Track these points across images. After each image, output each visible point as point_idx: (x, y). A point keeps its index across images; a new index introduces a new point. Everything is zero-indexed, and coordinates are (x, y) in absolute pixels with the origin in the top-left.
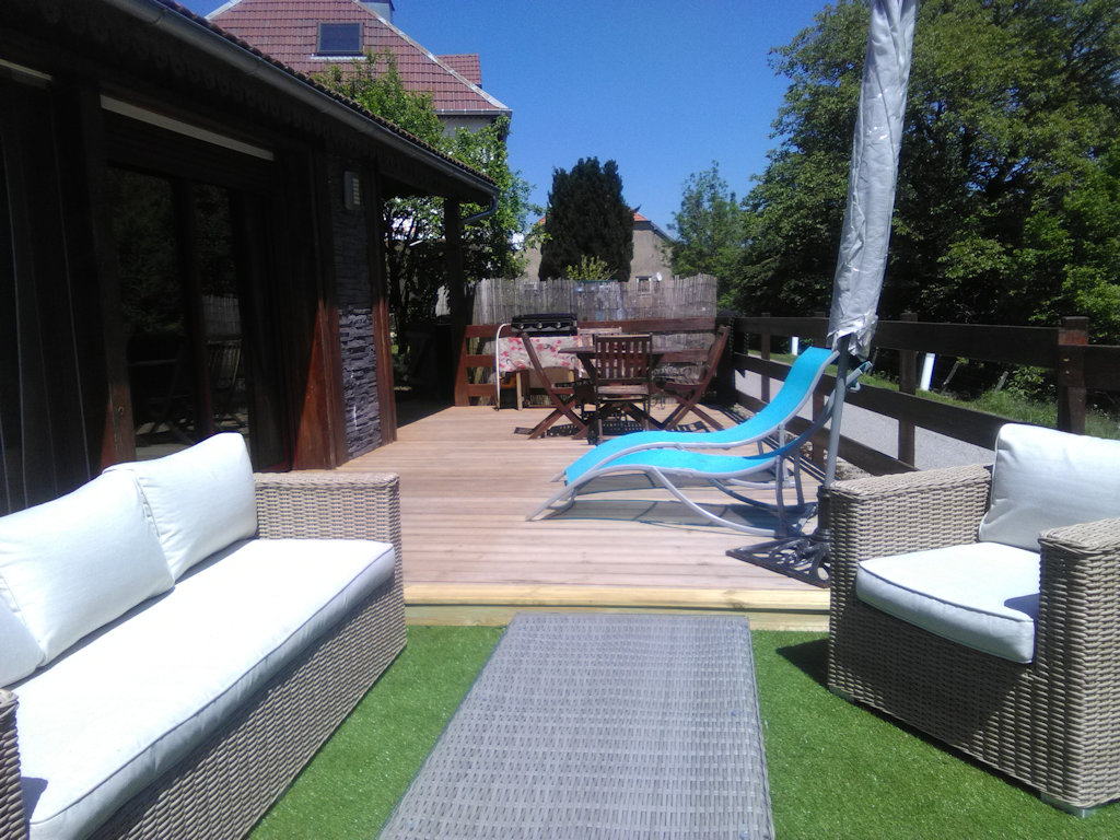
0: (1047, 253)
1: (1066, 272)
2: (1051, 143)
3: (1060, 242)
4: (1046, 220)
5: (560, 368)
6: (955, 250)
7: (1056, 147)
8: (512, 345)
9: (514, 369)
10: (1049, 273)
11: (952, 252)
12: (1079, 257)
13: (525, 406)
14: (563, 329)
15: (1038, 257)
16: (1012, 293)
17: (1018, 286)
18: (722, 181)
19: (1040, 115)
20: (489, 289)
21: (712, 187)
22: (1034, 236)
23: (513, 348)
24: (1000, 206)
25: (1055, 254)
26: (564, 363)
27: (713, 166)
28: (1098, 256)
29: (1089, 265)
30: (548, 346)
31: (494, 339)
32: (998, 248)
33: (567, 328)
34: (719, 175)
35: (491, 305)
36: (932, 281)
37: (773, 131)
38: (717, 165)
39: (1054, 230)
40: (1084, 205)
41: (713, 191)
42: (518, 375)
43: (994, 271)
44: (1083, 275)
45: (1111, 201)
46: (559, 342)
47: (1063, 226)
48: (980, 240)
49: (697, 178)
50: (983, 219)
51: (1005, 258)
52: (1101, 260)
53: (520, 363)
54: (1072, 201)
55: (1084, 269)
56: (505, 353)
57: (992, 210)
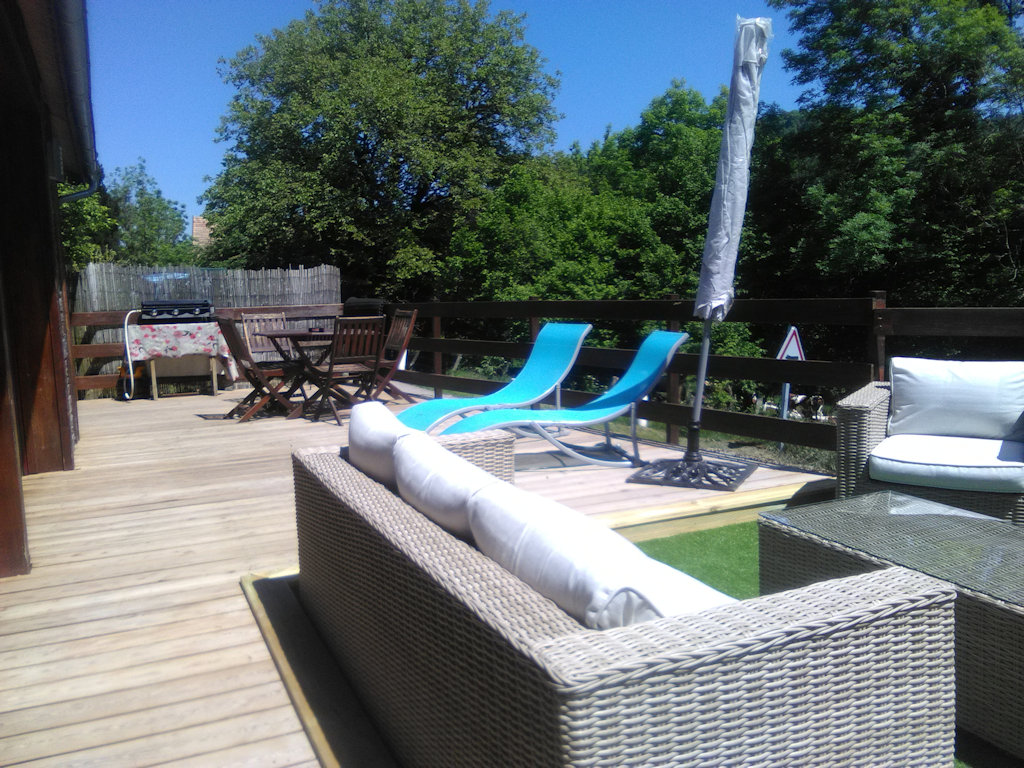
0: (470, 260)
1: (485, 276)
2: (463, 174)
3: (478, 252)
4: (467, 234)
5: (200, 355)
6: (401, 255)
7: (466, 177)
8: (144, 332)
9: (148, 357)
10: (473, 275)
11: (398, 256)
12: (493, 265)
13: (160, 396)
14: (201, 316)
15: (464, 263)
16: (447, 291)
17: (450, 286)
18: (150, 178)
19: (455, 151)
20: (99, 274)
21: (140, 182)
22: (459, 246)
23: (146, 336)
24: (429, 221)
25: (475, 262)
26: (205, 350)
27: (140, 162)
28: (504, 264)
29: (501, 271)
30: (187, 333)
31: (122, 326)
32: (431, 255)
33: (207, 315)
34: (146, 172)
35: (103, 291)
36: (384, 280)
37: (217, 136)
38: (144, 162)
39: (472, 243)
40: (492, 224)
41: (140, 187)
42: (152, 363)
43: (430, 274)
44: (498, 277)
45: (511, 222)
46: (199, 328)
47: (478, 240)
48: (417, 248)
49: (123, 173)
50: (416, 231)
51: (440, 264)
52: (508, 266)
53: (155, 350)
54: (485, 220)
55: (498, 273)
56: (137, 341)
57: (422, 224)
